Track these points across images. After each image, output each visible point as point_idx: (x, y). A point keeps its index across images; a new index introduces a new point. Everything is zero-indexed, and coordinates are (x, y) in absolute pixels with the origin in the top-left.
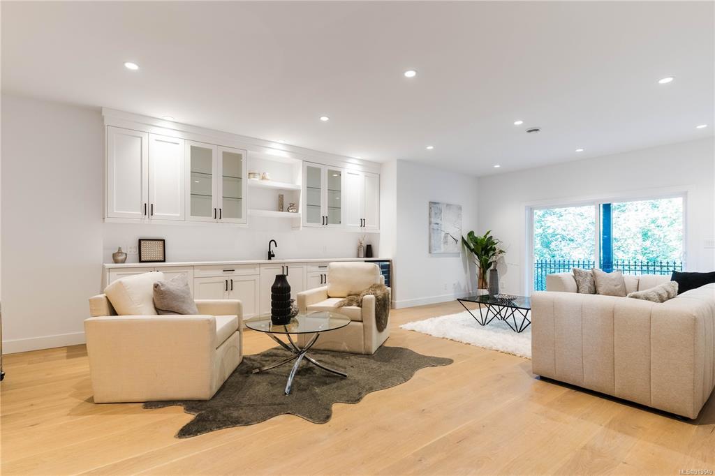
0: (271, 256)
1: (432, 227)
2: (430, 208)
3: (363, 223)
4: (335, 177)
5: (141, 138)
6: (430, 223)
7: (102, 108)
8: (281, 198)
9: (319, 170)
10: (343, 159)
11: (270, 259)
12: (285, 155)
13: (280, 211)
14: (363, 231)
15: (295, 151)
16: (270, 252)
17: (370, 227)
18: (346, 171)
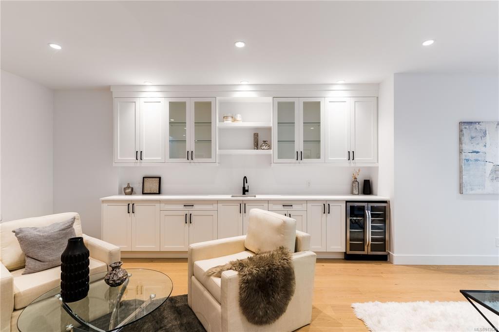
0: (245, 191)
1: (464, 157)
2: (461, 131)
3: (351, 156)
4: (313, 109)
5: (135, 102)
6: (461, 151)
7: (110, 86)
8: (256, 136)
9: (293, 104)
10: (324, 87)
11: (244, 193)
12: (254, 95)
13: (254, 149)
14: (352, 165)
15: (263, 89)
16: (244, 188)
17: (361, 161)
18: (327, 100)
